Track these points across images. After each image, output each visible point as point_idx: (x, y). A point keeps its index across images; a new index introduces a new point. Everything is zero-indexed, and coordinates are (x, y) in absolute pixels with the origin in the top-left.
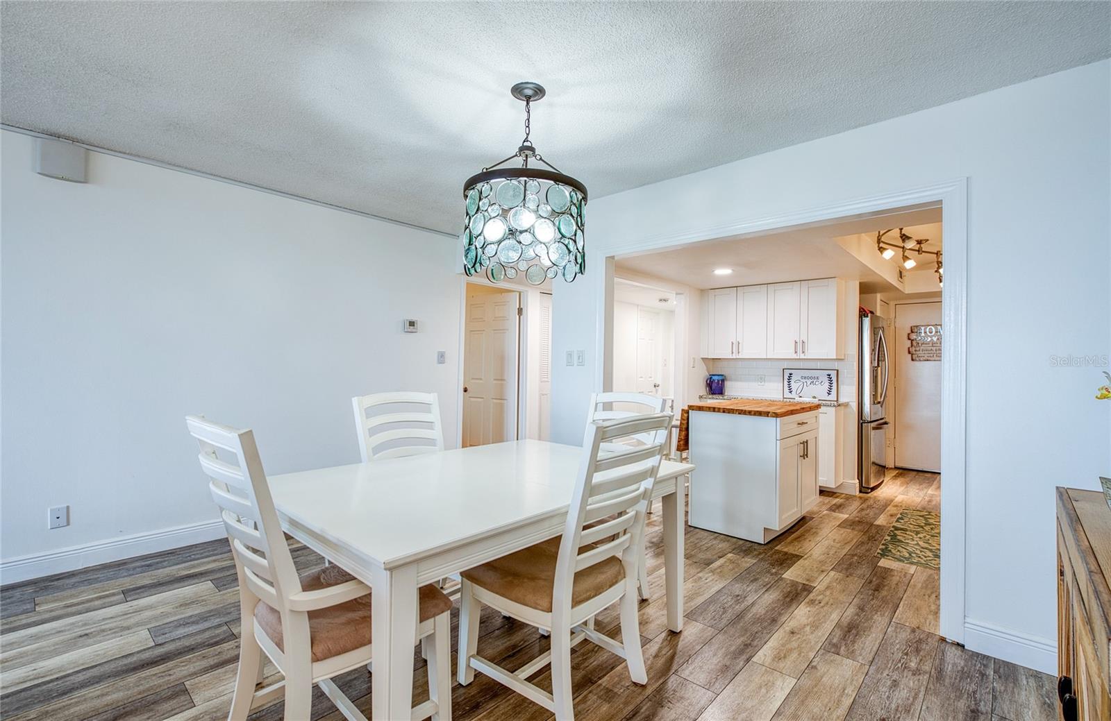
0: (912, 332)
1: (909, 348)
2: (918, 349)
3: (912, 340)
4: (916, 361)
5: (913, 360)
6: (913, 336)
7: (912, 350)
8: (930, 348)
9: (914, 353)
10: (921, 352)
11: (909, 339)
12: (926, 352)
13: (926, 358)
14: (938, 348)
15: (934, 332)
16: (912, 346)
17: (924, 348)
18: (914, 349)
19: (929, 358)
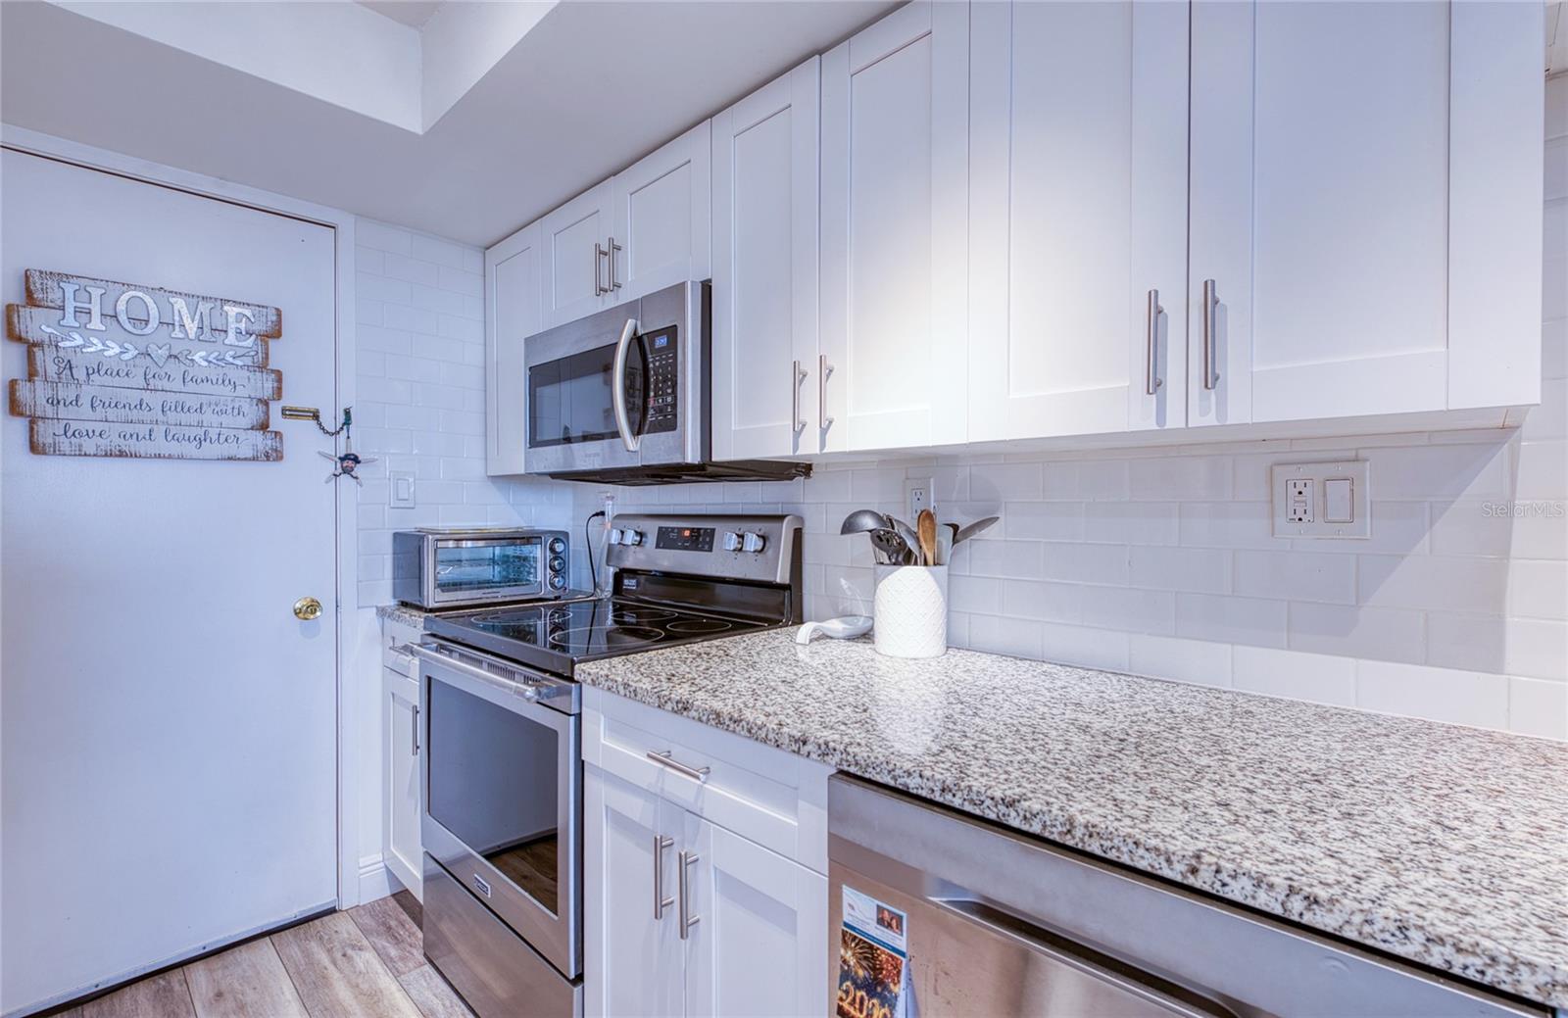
0: (31, 299)
1: (12, 385)
2: (66, 393)
3: (35, 345)
4: (57, 452)
5: (34, 448)
6: (38, 324)
7: (35, 395)
8: (134, 397)
9: (50, 411)
10: (85, 410)
11: (13, 336)
12: (112, 414)
13: (114, 441)
14: (171, 398)
15: (154, 323)
16: (32, 375)
17: (105, 395)
18: (42, 391)
19: (131, 445)
